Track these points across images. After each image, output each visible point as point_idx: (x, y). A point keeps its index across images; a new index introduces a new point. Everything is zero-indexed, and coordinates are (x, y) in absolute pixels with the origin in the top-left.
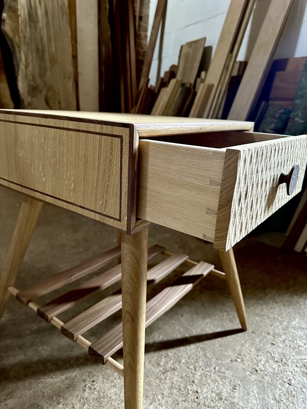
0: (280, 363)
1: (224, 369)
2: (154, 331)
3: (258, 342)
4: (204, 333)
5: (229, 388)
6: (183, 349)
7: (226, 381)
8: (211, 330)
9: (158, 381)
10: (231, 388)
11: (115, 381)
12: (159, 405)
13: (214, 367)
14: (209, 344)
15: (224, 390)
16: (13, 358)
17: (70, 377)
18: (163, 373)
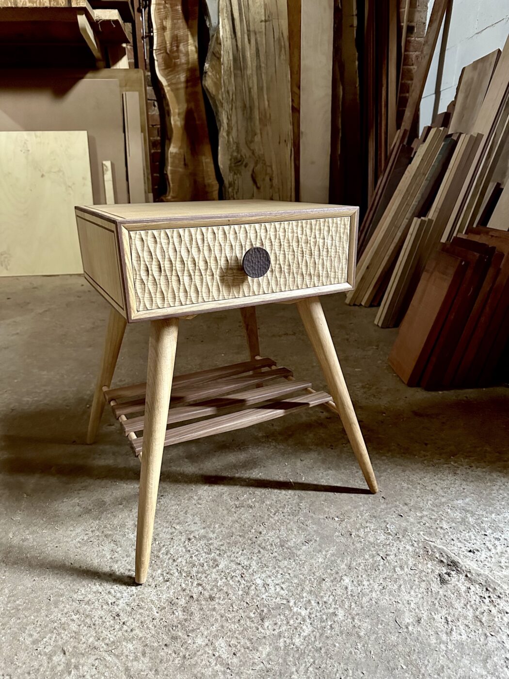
0: (392, 535)
1: (310, 522)
2: (255, 468)
3: (381, 509)
4: (315, 483)
5: (302, 538)
6: (277, 492)
7: (303, 533)
8: (327, 482)
9: (225, 512)
10: (303, 541)
11: (183, 500)
12: (212, 531)
14: (312, 495)
15: (294, 540)
16: (103, 460)
18: (237, 507)
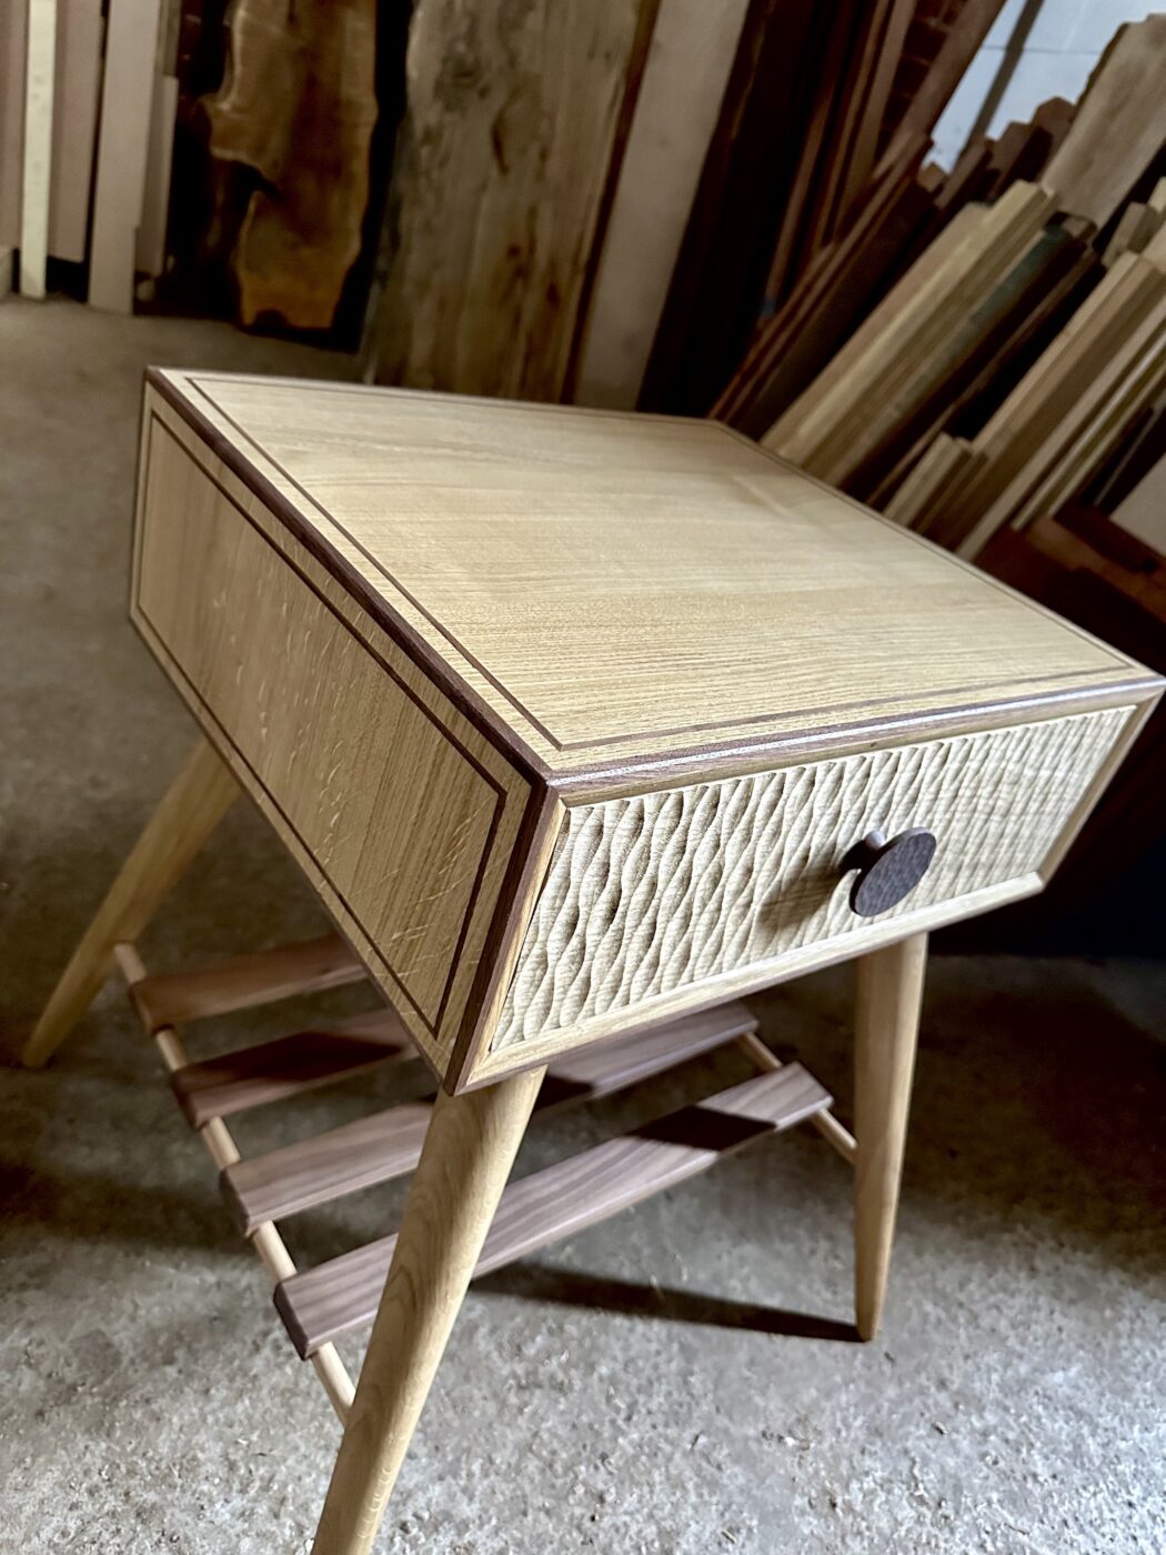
0: (929, 1508)
1: (725, 1451)
3: (890, 1401)
4: (716, 1292)
5: (712, 1526)
6: (621, 1326)
7: (714, 1499)
8: (746, 1290)
9: (491, 1407)
10: (719, 1532)
12: (464, 1490)
13: (695, 1431)
14: (715, 1341)
15: (694, 1527)
16: (85, 1150)
17: (229, 1285)
18: (521, 1387)
